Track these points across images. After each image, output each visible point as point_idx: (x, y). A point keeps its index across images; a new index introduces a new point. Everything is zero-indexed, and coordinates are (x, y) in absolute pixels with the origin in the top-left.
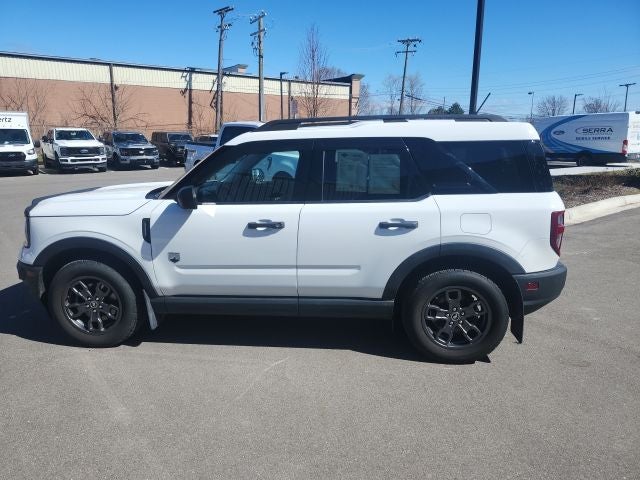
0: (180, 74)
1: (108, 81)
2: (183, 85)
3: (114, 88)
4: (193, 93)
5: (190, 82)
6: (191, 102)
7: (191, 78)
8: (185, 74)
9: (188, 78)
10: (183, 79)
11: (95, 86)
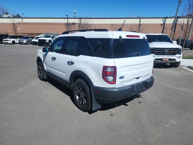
0: (162, 19)
1: (139, 23)
2: (162, 22)
3: (140, 25)
4: (165, 25)
5: (165, 22)
6: (164, 28)
7: (165, 20)
8: (164, 19)
9: (164, 20)
10: (163, 21)
11: (134, 25)
